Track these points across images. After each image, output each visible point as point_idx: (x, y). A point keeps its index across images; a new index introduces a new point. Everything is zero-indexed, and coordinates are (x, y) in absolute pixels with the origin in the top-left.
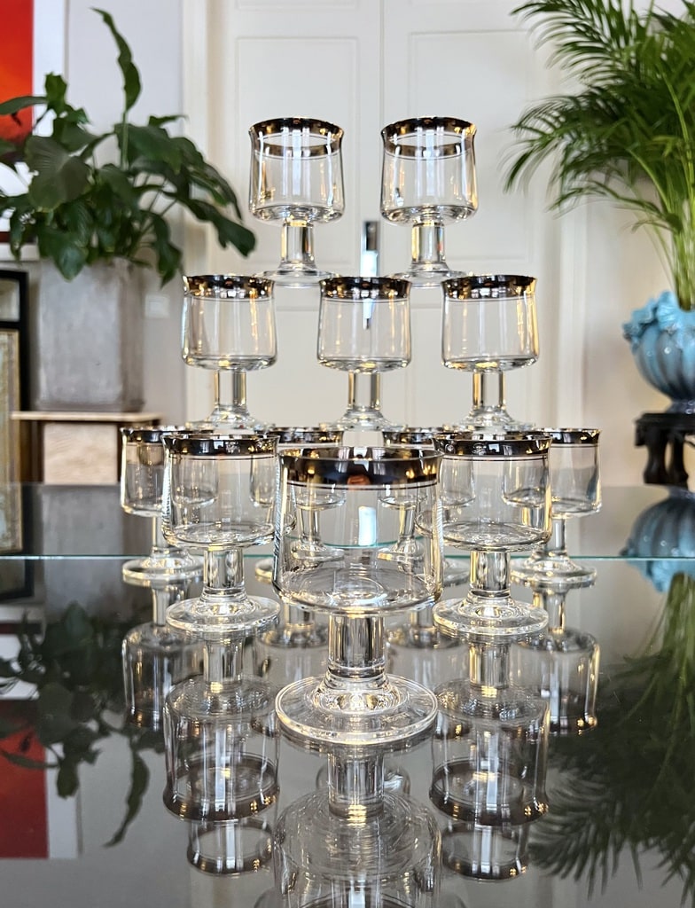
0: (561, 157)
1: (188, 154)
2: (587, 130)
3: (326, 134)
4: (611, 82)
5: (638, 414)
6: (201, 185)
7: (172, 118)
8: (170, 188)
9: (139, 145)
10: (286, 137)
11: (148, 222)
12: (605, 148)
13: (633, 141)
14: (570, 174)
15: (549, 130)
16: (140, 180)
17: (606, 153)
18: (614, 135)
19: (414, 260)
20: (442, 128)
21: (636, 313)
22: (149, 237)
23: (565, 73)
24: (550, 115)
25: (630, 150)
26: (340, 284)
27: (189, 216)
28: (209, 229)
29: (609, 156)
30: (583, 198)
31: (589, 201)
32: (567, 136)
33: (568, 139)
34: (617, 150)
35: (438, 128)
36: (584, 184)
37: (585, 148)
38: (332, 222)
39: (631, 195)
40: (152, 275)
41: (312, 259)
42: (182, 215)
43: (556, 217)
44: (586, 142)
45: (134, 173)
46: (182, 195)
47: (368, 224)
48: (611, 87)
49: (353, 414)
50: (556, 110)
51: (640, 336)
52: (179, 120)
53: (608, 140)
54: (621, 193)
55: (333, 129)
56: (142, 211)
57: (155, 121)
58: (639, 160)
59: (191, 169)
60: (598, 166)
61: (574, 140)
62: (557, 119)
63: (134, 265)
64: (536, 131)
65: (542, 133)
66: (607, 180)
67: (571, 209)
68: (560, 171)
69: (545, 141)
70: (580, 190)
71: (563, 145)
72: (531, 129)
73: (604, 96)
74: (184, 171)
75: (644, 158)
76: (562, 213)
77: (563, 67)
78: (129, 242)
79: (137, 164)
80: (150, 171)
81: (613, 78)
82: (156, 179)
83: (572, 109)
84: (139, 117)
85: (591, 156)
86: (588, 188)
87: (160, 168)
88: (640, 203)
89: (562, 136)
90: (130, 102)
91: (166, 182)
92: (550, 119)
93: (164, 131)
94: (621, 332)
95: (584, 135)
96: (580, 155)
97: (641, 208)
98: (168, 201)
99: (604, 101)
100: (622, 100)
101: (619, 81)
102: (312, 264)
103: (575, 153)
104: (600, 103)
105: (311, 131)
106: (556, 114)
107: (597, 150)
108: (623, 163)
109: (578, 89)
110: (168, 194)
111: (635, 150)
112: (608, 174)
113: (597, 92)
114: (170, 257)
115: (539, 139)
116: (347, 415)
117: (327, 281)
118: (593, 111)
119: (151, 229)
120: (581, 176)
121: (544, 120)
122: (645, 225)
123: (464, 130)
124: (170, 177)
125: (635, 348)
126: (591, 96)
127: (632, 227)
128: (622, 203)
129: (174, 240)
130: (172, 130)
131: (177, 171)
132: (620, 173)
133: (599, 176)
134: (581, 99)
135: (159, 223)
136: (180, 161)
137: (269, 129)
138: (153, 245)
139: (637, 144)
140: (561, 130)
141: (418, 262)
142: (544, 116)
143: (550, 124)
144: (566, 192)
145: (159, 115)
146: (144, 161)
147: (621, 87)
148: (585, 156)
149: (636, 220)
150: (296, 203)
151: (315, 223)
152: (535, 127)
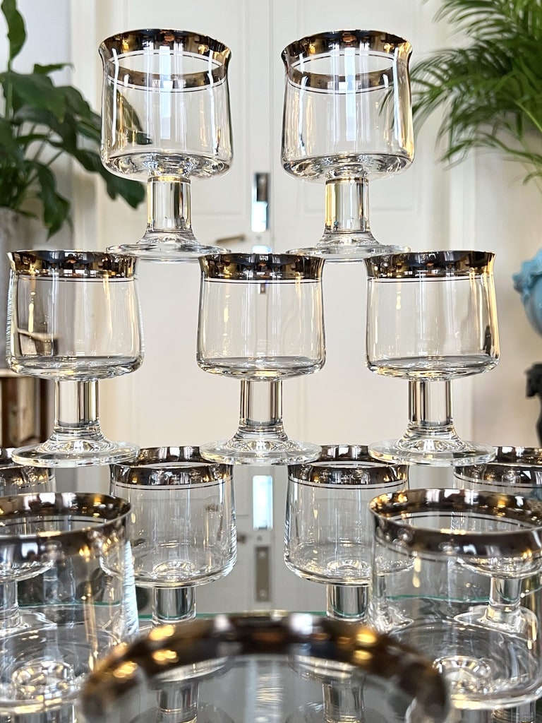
0: (450, 110)
1: (73, 102)
2: (476, 83)
3: (207, 54)
4: (499, 36)
5: (529, 365)
6: (89, 136)
7: (58, 67)
8: (56, 138)
9: (22, 94)
10: (150, 59)
11: (34, 172)
12: (493, 101)
13: (522, 95)
14: (460, 126)
15: (438, 83)
16: (26, 129)
17: (495, 106)
18: (503, 89)
19: (328, 228)
20: (367, 44)
21: (525, 264)
22: (34, 188)
23: (452, 28)
24: (439, 68)
25: (519, 104)
26: (227, 264)
27: (78, 167)
28: (98, 179)
29: (497, 109)
30: (472, 151)
31: (477, 154)
32: (455, 89)
33: (456, 92)
34: (506, 103)
35: (361, 45)
36: (473, 136)
37: (472, 101)
38: (215, 177)
39: (519, 147)
40: (39, 226)
41: (188, 226)
42: (70, 165)
43: (446, 169)
44: (475, 96)
45: (19, 123)
46: (69, 145)
47: (258, 176)
48: (498, 41)
49: (248, 437)
50: (446, 63)
51: (531, 288)
52: (66, 68)
53: (498, 93)
54: (510, 146)
55: (216, 46)
56: (27, 161)
57: (41, 70)
58: (529, 113)
59: (78, 118)
60: (486, 119)
61: (464, 94)
62: (445, 72)
63: (20, 215)
64: (425, 83)
65: (431, 86)
66: (494, 132)
67: (460, 161)
68: (449, 122)
69: (435, 93)
70: (469, 143)
71: (451, 98)
72: (420, 81)
73: (492, 50)
74: (69, 119)
75: (533, 110)
76: (451, 165)
77: (451, 21)
78: (15, 192)
79: (22, 113)
80: (36, 121)
81: (500, 32)
82: (42, 129)
83: (459, 63)
84: (23, 65)
85: (479, 109)
86: (476, 139)
87: (44, 117)
88: (527, 155)
89: (451, 89)
90: (15, 51)
91: (52, 132)
92: (438, 72)
93: (49, 80)
94: (512, 283)
95: (472, 88)
96: (469, 108)
97: (531, 161)
98: (55, 151)
99: (491, 54)
100: (509, 54)
101: (506, 35)
102: (189, 234)
103: (464, 106)
104: (487, 56)
105: (185, 50)
106: (445, 67)
107: (486, 103)
108: (511, 117)
109: (467, 42)
110: (55, 145)
111: (524, 104)
112: (496, 126)
113: (485, 45)
114: (56, 208)
115: (429, 92)
116: (238, 437)
117: (209, 258)
118: (480, 64)
119: (37, 180)
120: (470, 128)
121: (433, 73)
122: (536, 178)
123: (397, 49)
124: (56, 128)
125: (526, 300)
126: (479, 51)
127: (523, 180)
128: (511, 155)
129: (61, 190)
130: (58, 79)
131: (61, 120)
132: (508, 126)
133: (488, 129)
134: (469, 53)
135: (45, 174)
136: (64, 110)
137: (125, 44)
138: (39, 195)
139: (527, 97)
140: (450, 83)
141: (333, 231)
142: (432, 69)
143: (439, 77)
144: (455, 144)
145: (44, 62)
146: (29, 110)
147: (509, 40)
148: (473, 109)
149: (526, 173)
150: (166, 151)
151: (192, 178)
152: (424, 79)
